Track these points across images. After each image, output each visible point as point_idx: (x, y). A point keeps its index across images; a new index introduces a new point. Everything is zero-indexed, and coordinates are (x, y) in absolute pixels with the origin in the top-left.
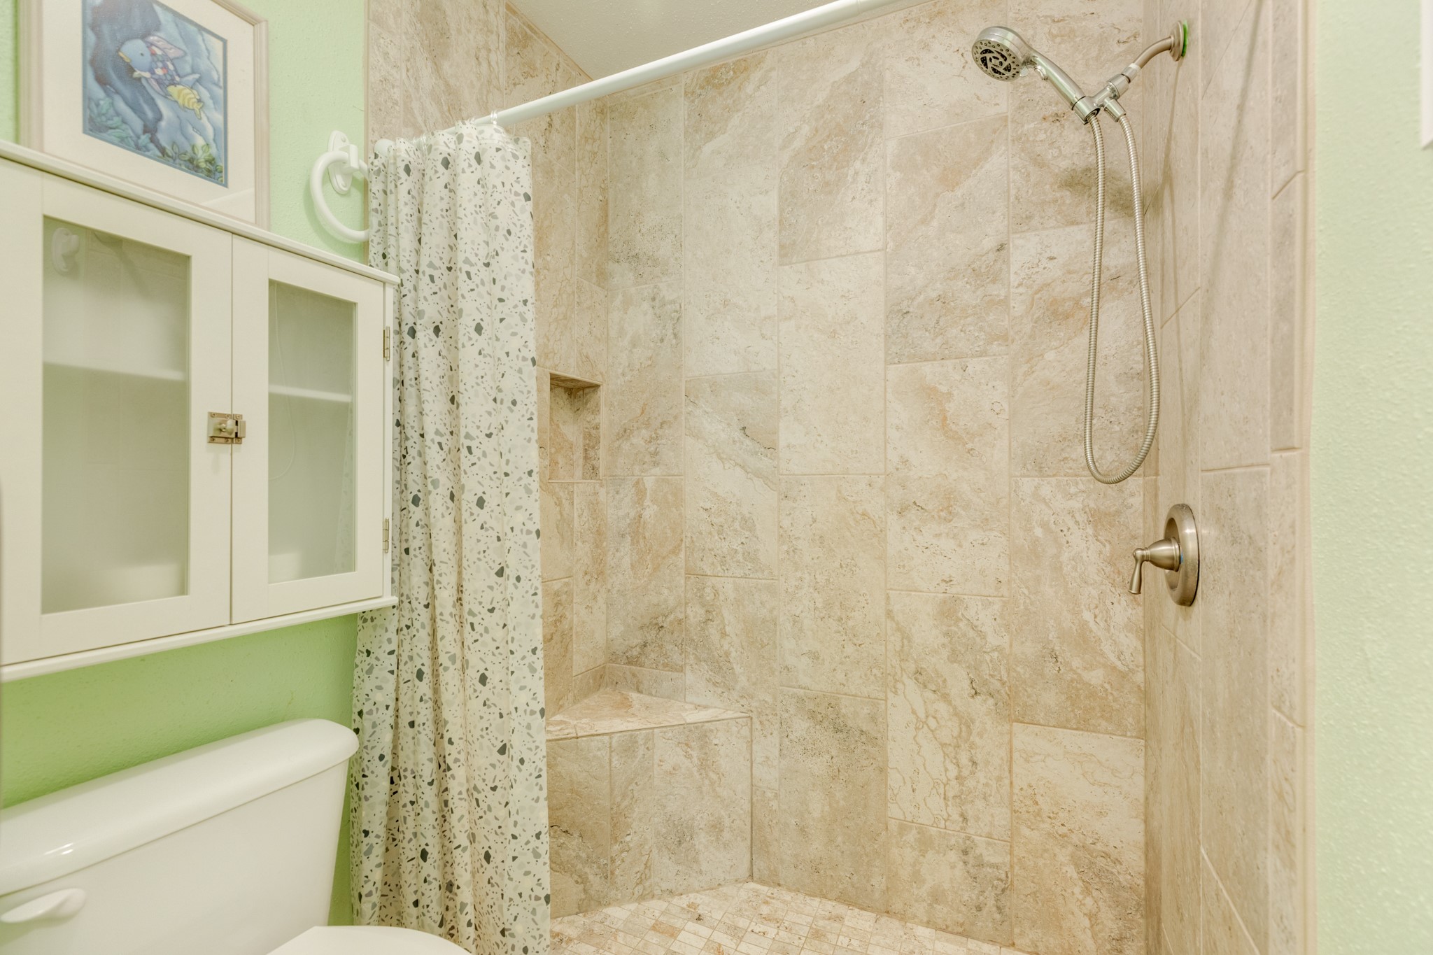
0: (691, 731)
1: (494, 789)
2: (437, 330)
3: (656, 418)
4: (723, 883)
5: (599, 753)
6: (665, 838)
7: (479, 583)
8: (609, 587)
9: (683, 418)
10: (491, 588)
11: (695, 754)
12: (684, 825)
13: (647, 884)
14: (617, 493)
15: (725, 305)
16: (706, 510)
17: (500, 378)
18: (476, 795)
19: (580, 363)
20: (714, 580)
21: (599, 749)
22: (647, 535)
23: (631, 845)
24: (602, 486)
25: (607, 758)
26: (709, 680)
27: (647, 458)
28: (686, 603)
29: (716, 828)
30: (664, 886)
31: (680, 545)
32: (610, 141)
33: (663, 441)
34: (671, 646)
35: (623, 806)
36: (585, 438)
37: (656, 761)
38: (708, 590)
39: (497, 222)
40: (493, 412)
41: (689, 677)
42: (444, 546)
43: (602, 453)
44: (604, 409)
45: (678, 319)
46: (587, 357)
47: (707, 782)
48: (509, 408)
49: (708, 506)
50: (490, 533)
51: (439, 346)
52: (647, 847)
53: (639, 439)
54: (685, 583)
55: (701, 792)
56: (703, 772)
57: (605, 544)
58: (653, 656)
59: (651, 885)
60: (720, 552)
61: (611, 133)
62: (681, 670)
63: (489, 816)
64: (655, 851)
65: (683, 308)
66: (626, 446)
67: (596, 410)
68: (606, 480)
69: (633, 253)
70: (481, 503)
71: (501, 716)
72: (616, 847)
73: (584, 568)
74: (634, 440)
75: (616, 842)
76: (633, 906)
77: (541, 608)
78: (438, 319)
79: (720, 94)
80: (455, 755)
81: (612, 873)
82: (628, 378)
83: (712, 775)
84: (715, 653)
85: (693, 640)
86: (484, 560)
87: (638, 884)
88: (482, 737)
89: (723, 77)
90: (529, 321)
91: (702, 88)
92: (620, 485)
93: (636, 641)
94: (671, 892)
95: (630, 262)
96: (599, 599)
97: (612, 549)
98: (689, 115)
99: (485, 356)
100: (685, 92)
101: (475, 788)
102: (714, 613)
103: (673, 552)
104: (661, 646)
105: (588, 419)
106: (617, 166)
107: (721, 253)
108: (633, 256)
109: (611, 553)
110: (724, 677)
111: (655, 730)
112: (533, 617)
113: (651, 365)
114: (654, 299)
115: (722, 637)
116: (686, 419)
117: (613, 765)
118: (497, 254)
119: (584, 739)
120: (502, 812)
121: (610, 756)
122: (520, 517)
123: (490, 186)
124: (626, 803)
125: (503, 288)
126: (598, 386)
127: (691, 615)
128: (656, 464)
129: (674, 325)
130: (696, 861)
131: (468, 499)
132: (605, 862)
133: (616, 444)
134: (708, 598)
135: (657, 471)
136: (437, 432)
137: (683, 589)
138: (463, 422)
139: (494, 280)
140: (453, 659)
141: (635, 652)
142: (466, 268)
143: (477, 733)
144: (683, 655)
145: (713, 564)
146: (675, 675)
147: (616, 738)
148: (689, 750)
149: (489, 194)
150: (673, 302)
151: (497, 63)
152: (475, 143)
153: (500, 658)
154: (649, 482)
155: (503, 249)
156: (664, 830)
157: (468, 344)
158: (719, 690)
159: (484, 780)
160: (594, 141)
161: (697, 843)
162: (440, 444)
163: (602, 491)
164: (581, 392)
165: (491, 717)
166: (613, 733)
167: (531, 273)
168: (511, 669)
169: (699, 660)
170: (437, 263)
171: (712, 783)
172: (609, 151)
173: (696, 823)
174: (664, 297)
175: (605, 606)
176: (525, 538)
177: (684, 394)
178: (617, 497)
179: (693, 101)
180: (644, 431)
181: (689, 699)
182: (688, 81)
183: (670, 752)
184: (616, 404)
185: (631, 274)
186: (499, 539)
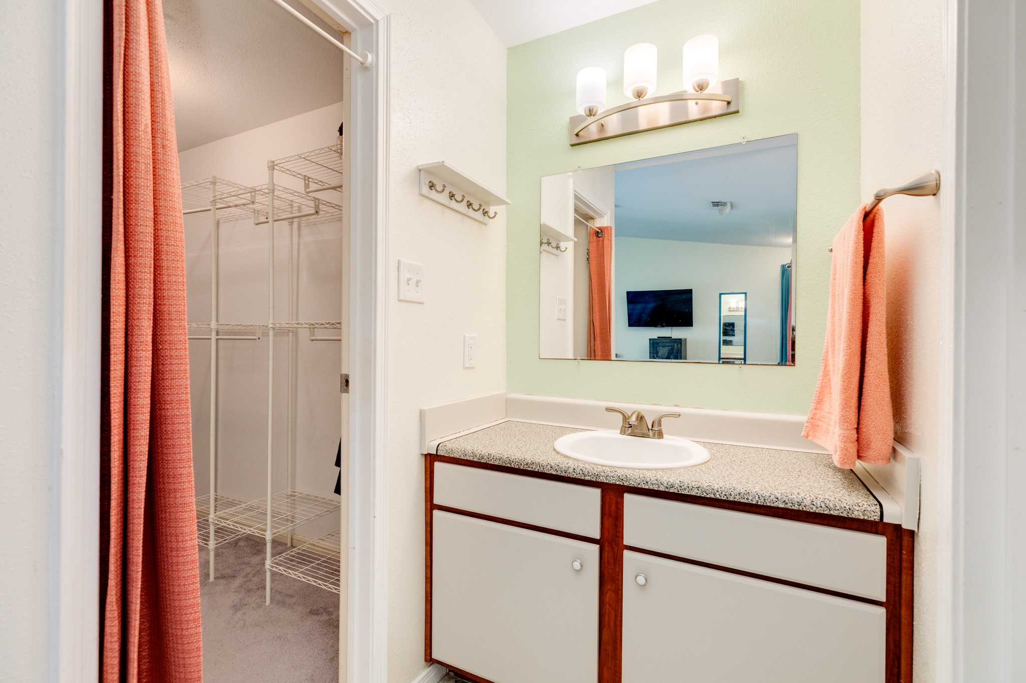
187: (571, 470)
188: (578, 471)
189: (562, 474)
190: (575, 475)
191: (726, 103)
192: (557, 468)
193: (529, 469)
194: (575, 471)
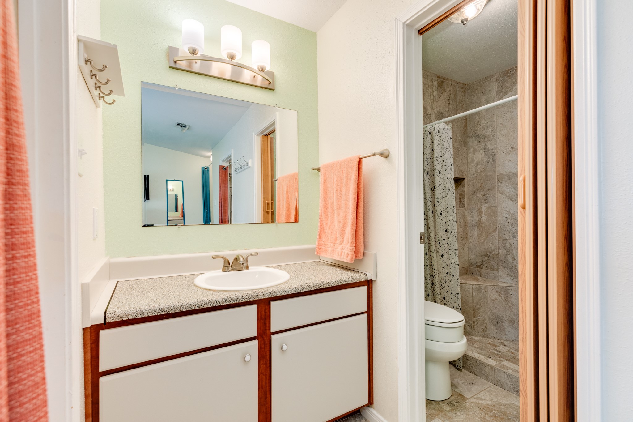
0: (501, 288)
1: (446, 282)
2: (428, 173)
3: (486, 188)
4: (515, 340)
5: (469, 290)
6: (492, 320)
7: (441, 233)
8: (469, 242)
9: (497, 187)
10: (444, 234)
11: (503, 296)
12: (499, 318)
13: (486, 333)
14: (472, 212)
15: (513, 149)
16: (506, 218)
17: (445, 184)
18: (441, 283)
19: (459, 172)
20: (510, 241)
21: (469, 288)
22: (483, 226)
23: (480, 319)
24: (466, 210)
25: (471, 292)
26: (508, 274)
27: (483, 201)
28: (499, 249)
29: (512, 322)
30: (492, 335)
31: (496, 229)
32: (467, 99)
33: (489, 195)
34: (493, 262)
35: (477, 307)
36: (460, 195)
37: (488, 296)
38: (507, 244)
39: (444, 147)
40: (444, 192)
41: (500, 273)
42: (432, 224)
43: (466, 200)
44: (466, 186)
45: (494, 155)
46: (461, 170)
47: (508, 306)
48: (448, 191)
49: (507, 216)
50: (443, 221)
51: (429, 177)
52: (485, 321)
53: (480, 195)
54: (498, 242)
55: (505, 309)
56: (506, 302)
57: (467, 229)
58: (486, 265)
59: (487, 334)
60: (512, 232)
61: (468, 97)
62: (497, 270)
63: (444, 288)
64: (488, 324)
65: (496, 151)
66: (475, 197)
67: (464, 186)
68: (467, 208)
69: (477, 135)
70: (441, 214)
71: (447, 265)
72: (475, 319)
73: (461, 236)
74: (478, 195)
75: (475, 317)
76: (481, 338)
77: (457, 240)
78: (428, 170)
79: (510, 78)
80: (436, 273)
81: (474, 326)
82: (475, 175)
83: (510, 304)
84: (510, 265)
85: (501, 261)
86: (442, 228)
87: (482, 332)
88: (442, 269)
89: (511, 72)
90: (453, 169)
91: (502, 77)
92: (473, 210)
93: (479, 260)
94: (494, 338)
95: (475, 138)
96: (466, 246)
97: (470, 230)
98: (497, 87)
99: (441, 179)
100: (496, 80)
101: (441, 282)
102: (510, 252)
103: (493, 232)
104: (489, 262)
105: (461, 189)
106: (470, 107)
107: (511, 132)
108: (477, 136)
109: (470, 232)
110: (514, 274)
111: (488, 286)
112: (455, 242)
113: (484, 171)
114: (485, 149)
115: (513, 260)
116: (498, 187)
117: (473, 294)
118: (444, 154)
119: (464, 285)
120: (448, 288)
121: (472, 291)
122: (451, 218)
123: (442, 138)
124: (478, 306)
125: (446, 162)
126: (464, 179)
127: (501, 252)
128: (486, 203)
129: (492, 157)
130: (504, 330)
131: (438, 213)
132: (471, 322)
133: (471, 197)
134: (507, 247)
135: (487, 205)
136: (429, 198)
137: (497, 244)
138: (436, 195)
139: (443, 161)
140: (435, 250)
141: (479, 264)
142: (436, 159)
143: (441, 268)
144: (498, 266)
145: (509, 236)
146: (495, 272)
147: (474, 286)
148: (500, 294)
149: (442, 140)
150: (492, 149)
151: (435, 94)
152: (438, 128)
153: (446, 251)
154: (484, 209)
155: (445, 153)
156: (492, 318)
157: (437, 177)
158: (512, 278)
159: (443, 280)
160: (462, 102)
161: (504, 325)
162: (430, 200)
163: (466, 212)
164: (458, 181)
165: (445, 265)
166: (473, 284)
167: (453, 157)
168: (450, 254)
169: (504, 267)
170: (428, 157)
171: (510, 307)
172: (467, 103)
173: (503, 318)
174: (489, 148)
175: (468, 248)
176: (453, 222)
177: (497, 179)
178: (472, 214)
179: (499, 82)
180: (481, 192)
181: (500, 280)
182: (497, 76)
183: (493, 294)
184: (471, 184)
185: (476, 141)
186: (445, 223)
187: (240, 298)
188: (245, 297)
189: (234, 303)
190: (243, 300)
191: (268, 82)
192: (230, 299)
193: (207, 307)
194: (243, 297)
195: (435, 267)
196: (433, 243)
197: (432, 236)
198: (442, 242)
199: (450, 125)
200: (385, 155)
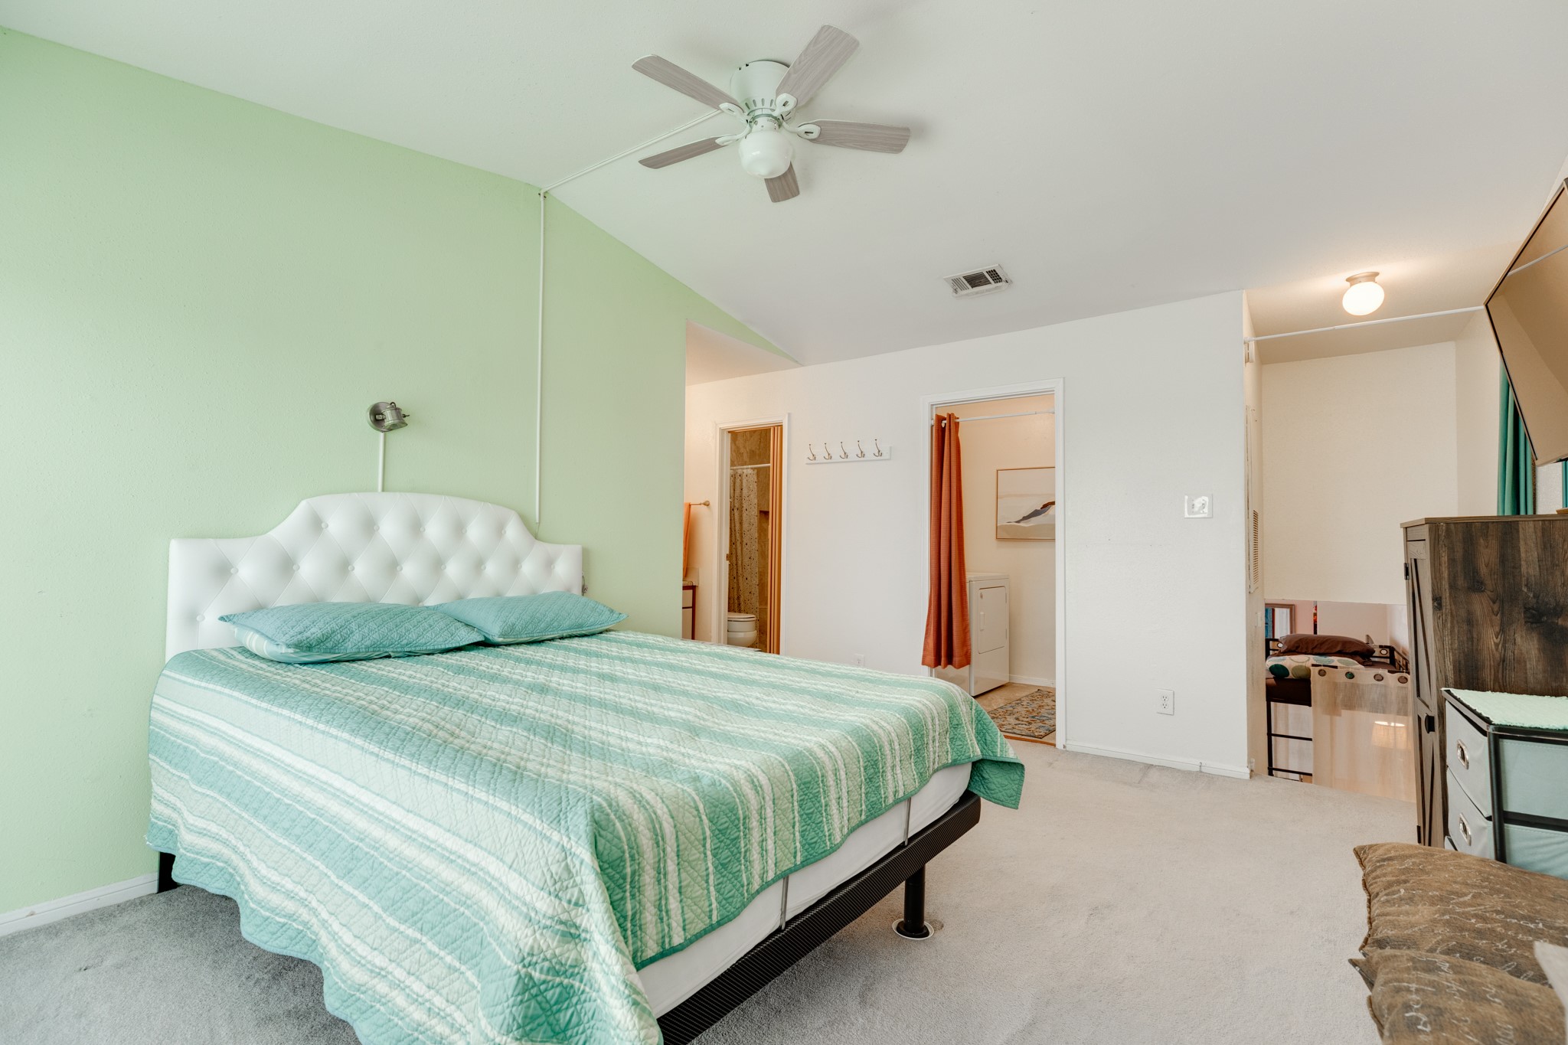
195: (741, 588)
196: (740, 569)
197: (740, 562)
198: (747, 567)
199: (756, 471)
200: (707, 504)
